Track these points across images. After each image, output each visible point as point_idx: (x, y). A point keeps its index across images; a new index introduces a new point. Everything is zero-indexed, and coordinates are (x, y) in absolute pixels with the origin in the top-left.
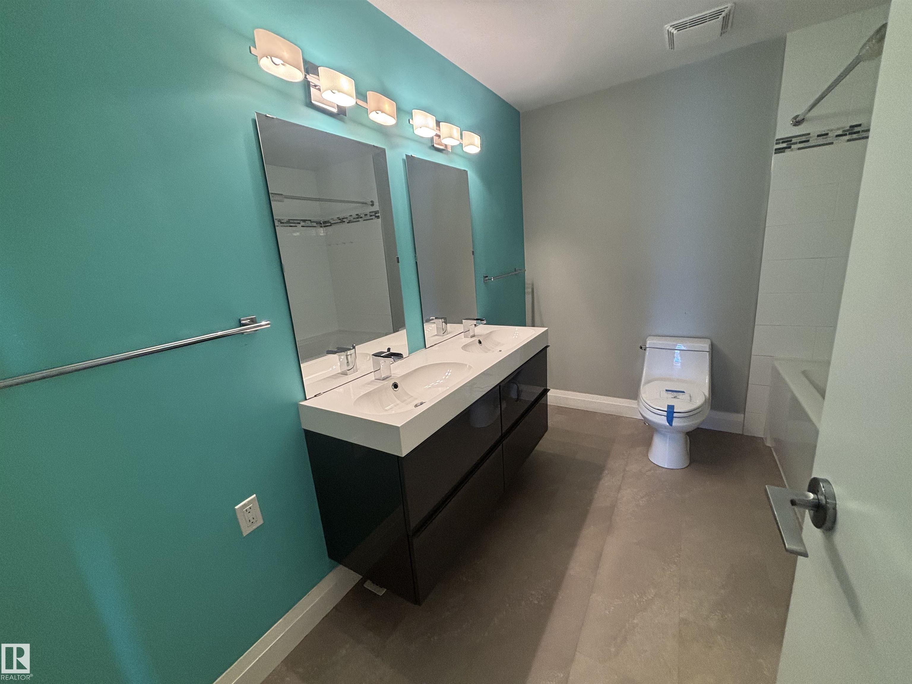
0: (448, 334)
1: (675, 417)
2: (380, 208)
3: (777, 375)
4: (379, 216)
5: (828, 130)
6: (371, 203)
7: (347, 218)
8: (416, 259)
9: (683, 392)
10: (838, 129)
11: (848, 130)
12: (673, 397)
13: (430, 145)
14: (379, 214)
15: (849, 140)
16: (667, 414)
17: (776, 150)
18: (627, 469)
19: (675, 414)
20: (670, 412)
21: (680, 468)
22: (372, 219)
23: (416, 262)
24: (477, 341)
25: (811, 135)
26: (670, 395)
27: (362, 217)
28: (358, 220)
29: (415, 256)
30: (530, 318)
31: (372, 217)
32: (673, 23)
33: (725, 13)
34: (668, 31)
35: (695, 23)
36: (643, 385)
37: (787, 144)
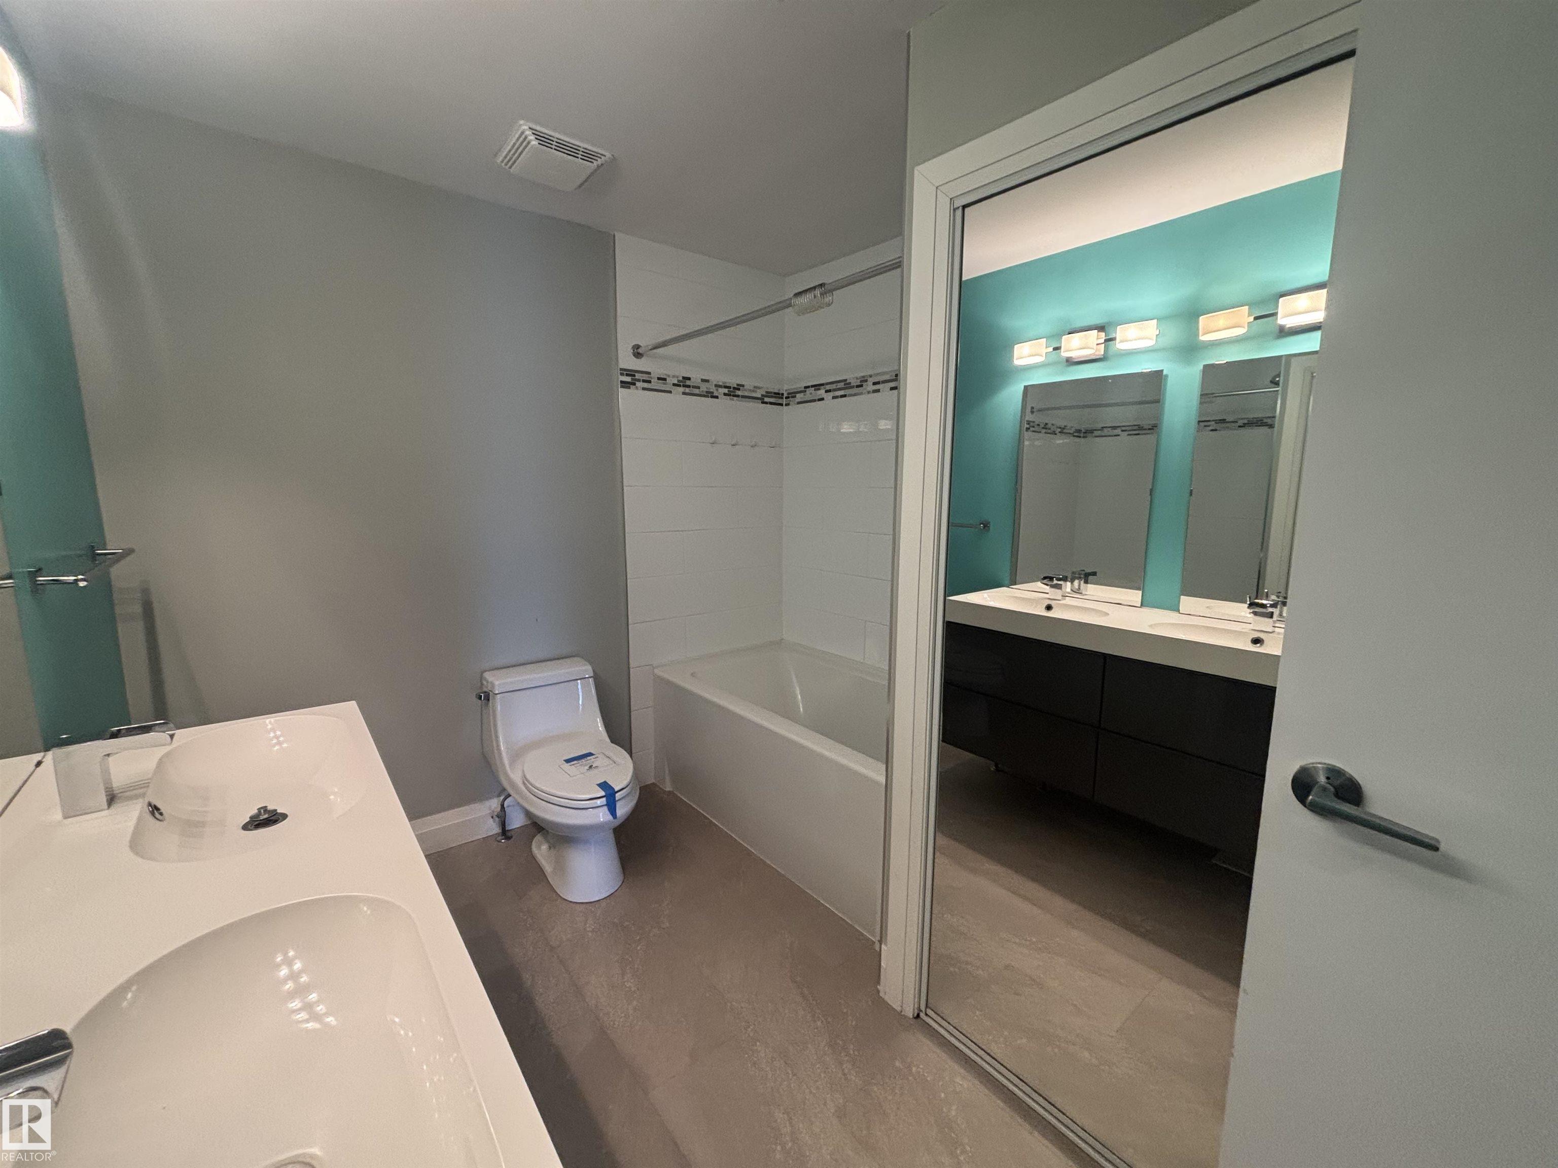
1: (620, 799)
5: (666, 375)
9: (590, 754)
10: (674, 377)
11: (681, 381)
12: (587, 767)
15: (684, 393)
16: (606, 802)
17: (622, 382)
19: (616, 795)
20: (610, 794)
24: (148, 811)
25: (651, 375)
26: (581, 767)
32: (534, 127)
33: (600, 161)
34: (523, 133)
35: (562, 147)
36: (510, 765)
37: (631, 379)
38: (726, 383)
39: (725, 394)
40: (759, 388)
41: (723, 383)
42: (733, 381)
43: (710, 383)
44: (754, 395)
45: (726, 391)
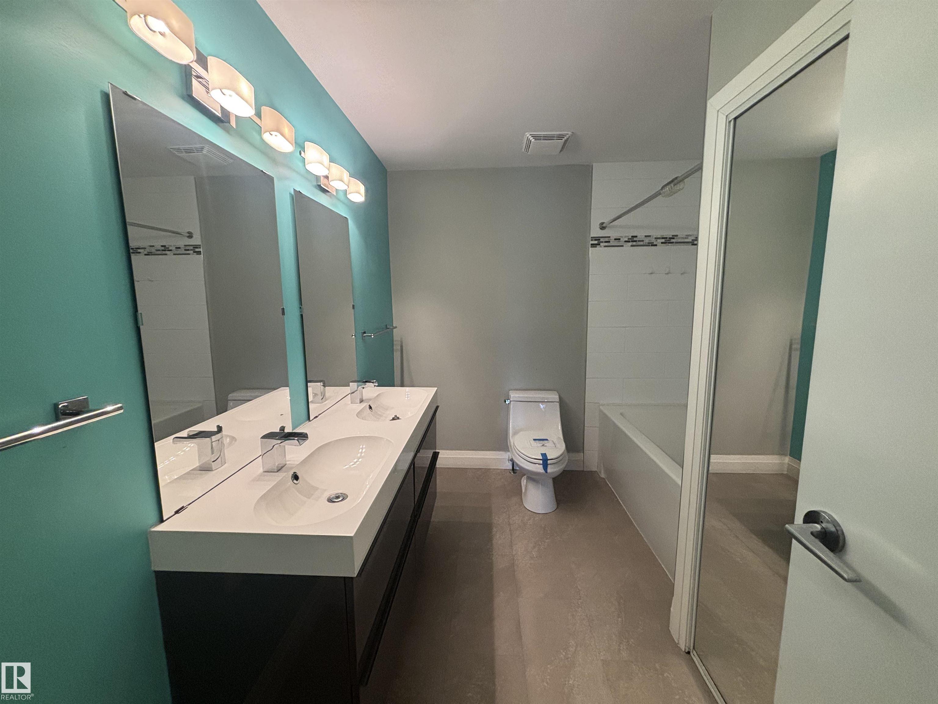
0: (326, 400)
1: (550, 464)
2: (202, 241)
3: (604, 418)
4: (200, 252)
5: (620, 237)
6: (188, 235)
7: (145, 248)
8: (301, 312)
9: (547, 440)
10: (625, 237)
11: (630, 239)
12: (542, 445)
13: (315, 183)
14: (201, 250)
15: (632, 246)
16: (543, 463)
17: (591, 244)
18: (511, 521)
19: (548, 461)
20: (545, 461)
21: (551, 511)
22: (189, 254)
23: (302, 316)
24: (368, 407)
25: (611, 238)
26: (539, 444)
27: (171, 250)
28: (164, 252)
29: (300, 307)
30: (399, 377)
31: (188, 252)
32: (532, 133)
33: (565, 138)
34: (528, 138)
35: (546, 138)
36: (512, 437)
37: (597, 242)
38: (663, 235)
39: (662, 243)
40: (690, 235)
41: (661, 236)
42: (668, 234)
43: (651, 237)
44: (686, 240)
45: (663, 240)
